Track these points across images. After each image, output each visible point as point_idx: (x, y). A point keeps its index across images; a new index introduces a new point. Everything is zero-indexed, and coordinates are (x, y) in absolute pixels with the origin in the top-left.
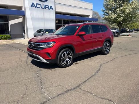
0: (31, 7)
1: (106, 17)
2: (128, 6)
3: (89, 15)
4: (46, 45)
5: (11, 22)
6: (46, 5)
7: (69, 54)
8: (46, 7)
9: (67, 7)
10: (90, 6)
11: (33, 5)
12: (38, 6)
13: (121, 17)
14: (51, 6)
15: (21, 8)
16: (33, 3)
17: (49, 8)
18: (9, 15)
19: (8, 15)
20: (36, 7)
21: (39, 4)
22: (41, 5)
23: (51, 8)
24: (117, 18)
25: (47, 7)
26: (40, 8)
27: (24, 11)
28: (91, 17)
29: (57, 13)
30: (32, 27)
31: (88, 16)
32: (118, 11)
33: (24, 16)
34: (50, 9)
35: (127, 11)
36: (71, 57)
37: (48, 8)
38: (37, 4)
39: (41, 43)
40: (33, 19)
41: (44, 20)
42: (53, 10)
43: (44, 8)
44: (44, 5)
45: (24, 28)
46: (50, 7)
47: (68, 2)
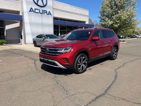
0: (30, 12)
1: (103, 23)
2: (124, 13)
3: (86, 22)
4: (64, 50)
5: (8, 27)
6: (44, 11)
7: (84, 59)
8: (44, 12)
9: (64, 13)
10: (87, 13)
11: (32, 10)
12: (37, 11)
13: (117, 23)
14: (49, 12)
16: (31, 8)
18: (6, 20)
19: (4, 20)
20: (34, 12)
21: (38, 9)
22: (39, 10)
23: (50, 13)
24: (114, 25)
25: (45, 13)
26: (38, 13)
27: (22, 16)
28: (87, 23)
29: (55, 19)
30: (30, 32)
31: (84, 22)
32: (114, 17)
33: (22, 21)
34: (49, 14)
35: (123, 18)
36: (86, 62)
37: (47, 13)
38: (35, 9)
39: (58, 48)
40: (31, 24)
41: (43, 25)
42: (51, 15)
43: (42, 13)
44: (42, 10)
45: (21, 33)
46: (49, 13)
47: (66, 8)
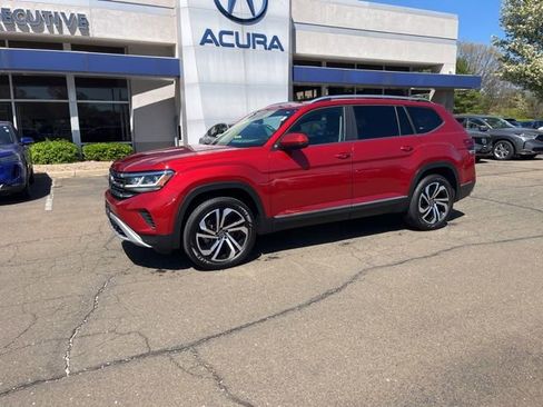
0: (202, 44)
1: (512, 69)
3: (442, 65)
4: (144, 182)
6: (255, 35)
8: (256, 40)
9: (343, 38)
11: (209, 37)
12: (227, 39)
14: (275, 38)
15: (169, 49)
16: (209, 32)
17: (268, 44)
18: (133, 77)
19: (127, 77)
20: (217, 45)
21: (231, 33)
22: (237, 33)
23: (276, 44)
25: (259, 42)
26: (232, 46)
27: (178, 60)
28: (449, 69)
30: (202, 117)
31: (435, 68)
33: (179, 77)
34: (272, 46)
36: (244, 230)
37: (264, 43)
38: (222, 33)
41: (247, 88)
42: (282, 50)
43: (248, 47)
44: (248, 35)
45: (176, 119)
46: (272, 42)
47: (349, 15)
